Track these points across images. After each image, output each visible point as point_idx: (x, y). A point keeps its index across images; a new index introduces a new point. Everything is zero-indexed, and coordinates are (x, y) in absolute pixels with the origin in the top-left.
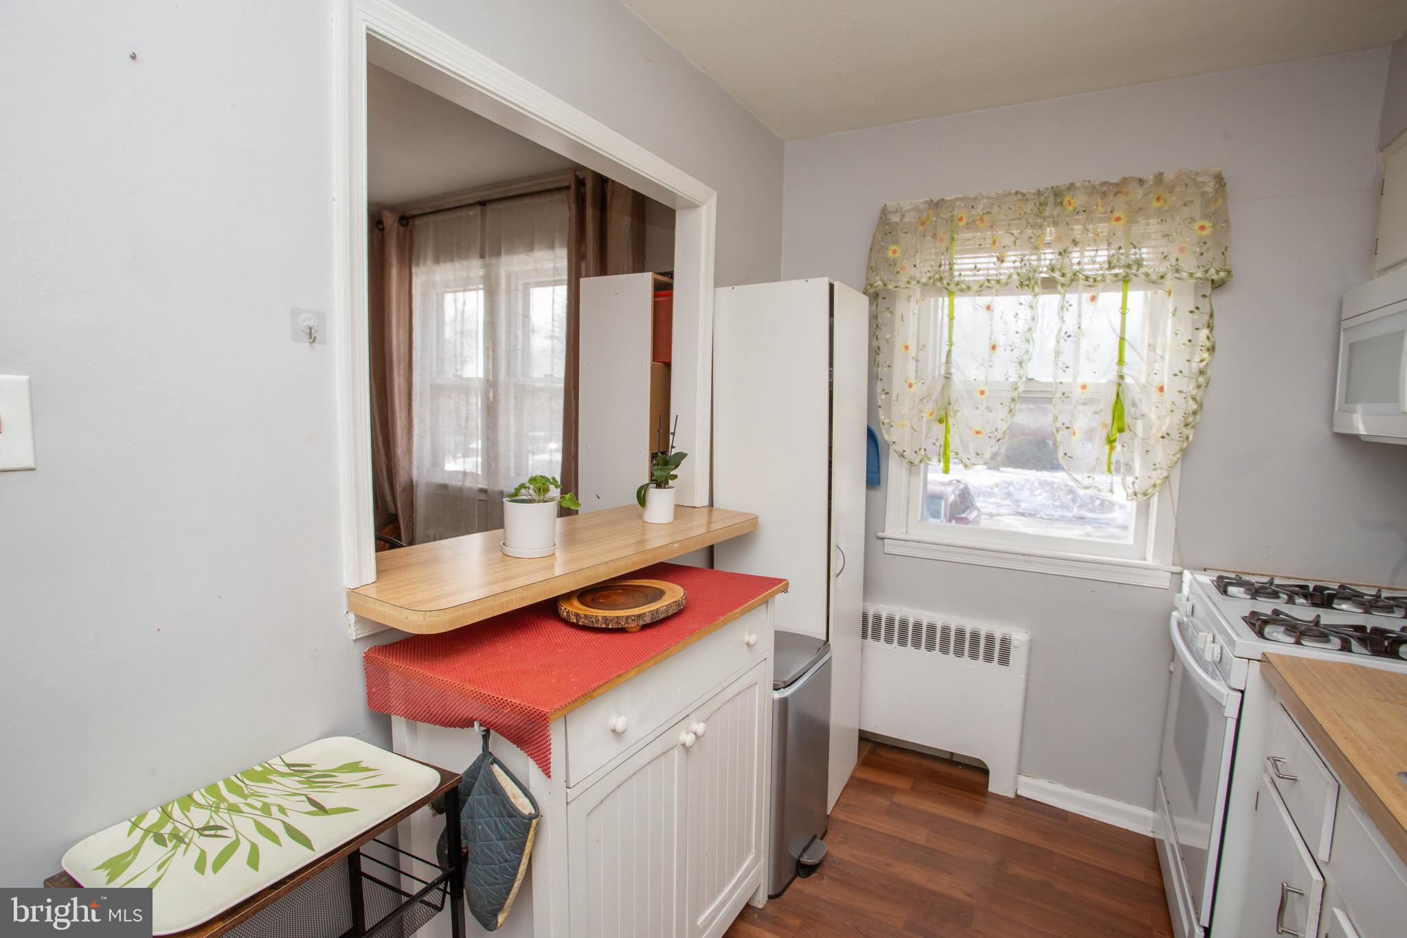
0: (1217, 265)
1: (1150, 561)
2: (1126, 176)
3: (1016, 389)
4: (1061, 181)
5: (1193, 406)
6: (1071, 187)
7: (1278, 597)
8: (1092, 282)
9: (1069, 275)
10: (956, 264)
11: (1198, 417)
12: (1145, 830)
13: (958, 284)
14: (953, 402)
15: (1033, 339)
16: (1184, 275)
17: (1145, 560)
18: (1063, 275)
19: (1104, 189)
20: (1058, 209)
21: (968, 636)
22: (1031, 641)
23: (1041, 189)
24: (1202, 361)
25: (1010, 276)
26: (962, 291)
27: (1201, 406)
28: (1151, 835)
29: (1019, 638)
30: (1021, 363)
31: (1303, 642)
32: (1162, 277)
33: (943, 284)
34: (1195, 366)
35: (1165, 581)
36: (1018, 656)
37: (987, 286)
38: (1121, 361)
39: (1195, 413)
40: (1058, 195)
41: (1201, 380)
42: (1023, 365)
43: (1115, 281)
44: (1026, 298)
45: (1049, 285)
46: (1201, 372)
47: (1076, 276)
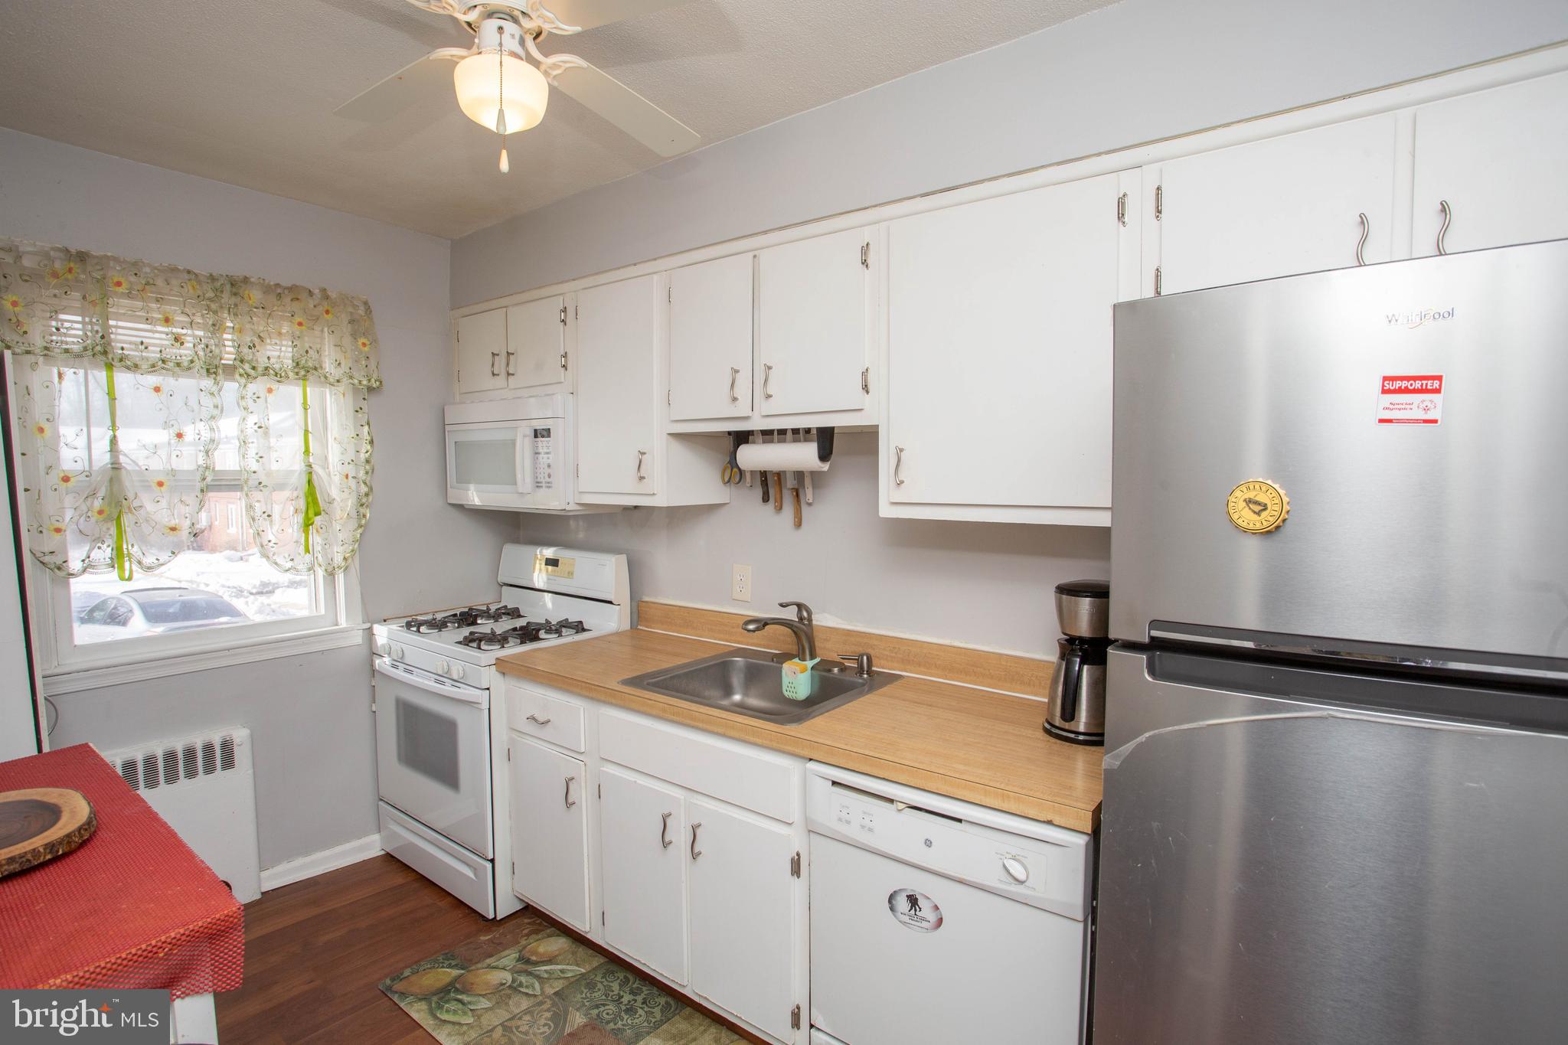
0: (375, 376)
1: (343, 623)
2: (298, 284)
3: (204, 479)
4: (238, 271)
5: (364, 489)
6: (246, 280)
7: (447, 627)
8: (280, 376)
9: (260, 369)
10: (112, 333)
11: (370, 498)
12: (375, 852)
13: (121, 360)
14: (131, 496)
15: (218, 428)
16: (355, 381)
17: (337, 625)
18: (254, 368)
19: (279, 291)
20: (233, 300)
21: (180, 756)
22: (252, 736)
23: (214, 274)
24: (367, 452)
25: (192, 361)
26: (128, 368)
27: (371, 489)
28: (383, 853)
29: (240, 735)
30: (207, 452)
32: (338, 381)
33: (108, 358)
34: (363, 456)
35: (358, 638)
36: (242, 755)
37: (161, 365)
38: (307, 451)
39: (367, 495)
40: (237, 285)
41: (367, 467)
42: (210, 454)
43: (296, 379)
44: (207, 383)
45: (230, 371)
46: (368, 461)
47: (266, 368)
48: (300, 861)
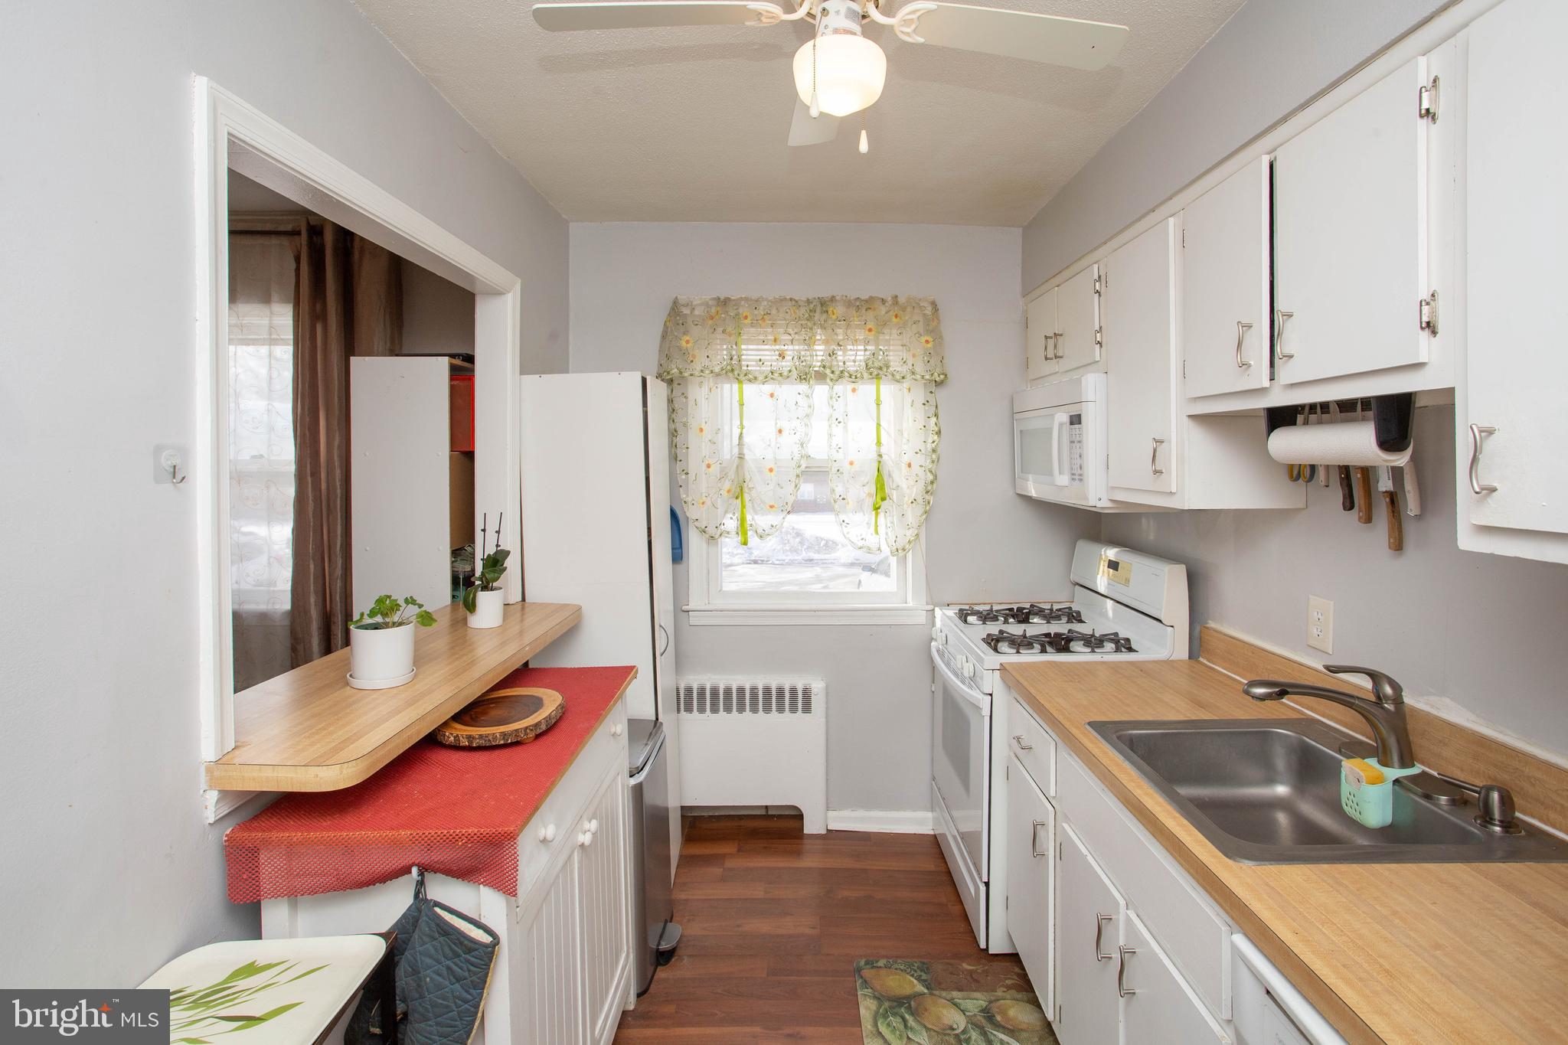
0: (938, 370)
1: (911, 604)
2: (873, 295)
3: (799, 467)
4: (826, 294)
5: (931, 477)
6: (833, 299)
7: (998, 620)
8: (854, 378)
9: (837, 373)
10: (743, 355)
11: (935, 485)
12: (927, 830)
13: (746, 375)
14: (747, 480)
15: (811, 424)
16: (918, 377)
17: (906, 603)
18: (833, 372)
19: (858, 304)
20: (824, 316)
21: (774, 693)
22: (827, 687)
23: (810, 298)
24: (933, 442)
25: (790, 371)
26: (750, 381)
27: (936, 477)
28: (932, 833)
29: (817, 686)
30: (802, 445)
31: (1021, 651)
32: (903, 378)
33: (734, 375)
34: (930, 446)
35: (922, 618)
36: (818, 702)
37: (772, 376)
38: (879, 443)
39: (932, 483)
40: (824, 304)
41: (934, 456)
42: (804, 445)
43: (870, 379)
44: (803, 387)
45: (821, 377)
46: (934, 451)
47: (842, 372)
48: (861, 813)
